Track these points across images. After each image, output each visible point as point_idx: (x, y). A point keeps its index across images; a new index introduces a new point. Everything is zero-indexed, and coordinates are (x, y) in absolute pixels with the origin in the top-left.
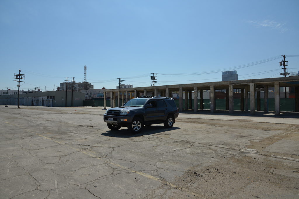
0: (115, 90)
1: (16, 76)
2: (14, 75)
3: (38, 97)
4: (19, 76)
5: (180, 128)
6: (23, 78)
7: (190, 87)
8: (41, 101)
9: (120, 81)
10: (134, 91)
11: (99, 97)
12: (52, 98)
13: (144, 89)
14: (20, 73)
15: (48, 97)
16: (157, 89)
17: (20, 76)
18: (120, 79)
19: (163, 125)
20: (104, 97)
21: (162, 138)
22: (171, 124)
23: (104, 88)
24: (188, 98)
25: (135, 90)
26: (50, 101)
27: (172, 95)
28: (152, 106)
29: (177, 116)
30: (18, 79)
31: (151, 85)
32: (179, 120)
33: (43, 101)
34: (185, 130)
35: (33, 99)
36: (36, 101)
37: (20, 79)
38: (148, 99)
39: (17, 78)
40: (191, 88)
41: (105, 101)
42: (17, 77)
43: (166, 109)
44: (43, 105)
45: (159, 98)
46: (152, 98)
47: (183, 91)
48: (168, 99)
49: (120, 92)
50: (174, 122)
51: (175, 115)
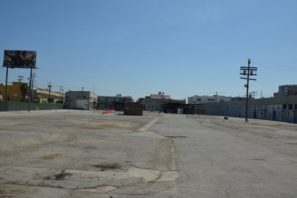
1: (244, 70)
2: (241, 69)
3: (265, 105)
4: (247, 71)
6: (253, 73)
8: (272, 113)
12: (293, 109)
14: (249, 66)
15: (284, 106)
17: (250, 71)
26: (288, 112)
30: (247, 75)
33: (274, 112)
35: (257, 108)
36: (262, 112)
37: (250, 76)
39: (244, 74)
42: (245, 72)
44: (274, 119)
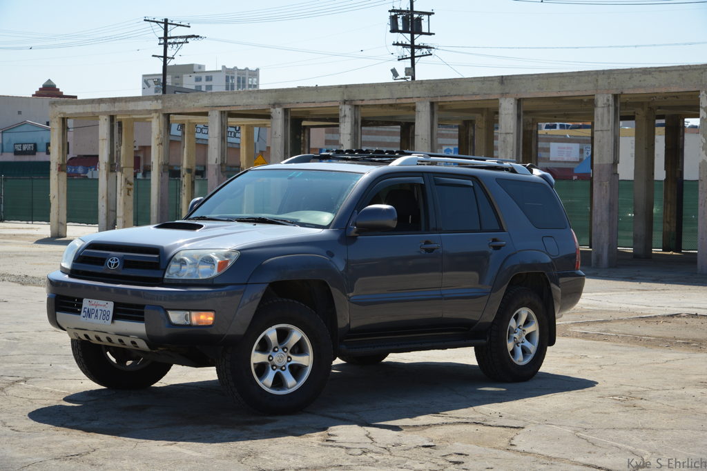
0: (131, 106)
5: (591, 384)
7: (674, 89)
9: (165, 40)
10: (268, 117)
11: (16, 153)
13: (338, 97)
16: (432, 104)
18: (166, 22)
19: (473, 361)
20: (55, 157)
21: (459, 446)
22: (525, 351)
23: (49, 90)
24: (660, 174)
25: (274, 105)
27: (541, 145)
28: (392, 223)
29: (574, 293)
31: (394, 72)
32: (590, 329)
34: (629, 400)
38: (367, 172)
40: (676, 96)
41: (57, 184)
43: (497, 248)
45: (448, 163)
46: (397, 163)
47: (624, 118)
48: (513, 170)
49: (167, 116)
50: (552, 342)
51: (557, 290)
